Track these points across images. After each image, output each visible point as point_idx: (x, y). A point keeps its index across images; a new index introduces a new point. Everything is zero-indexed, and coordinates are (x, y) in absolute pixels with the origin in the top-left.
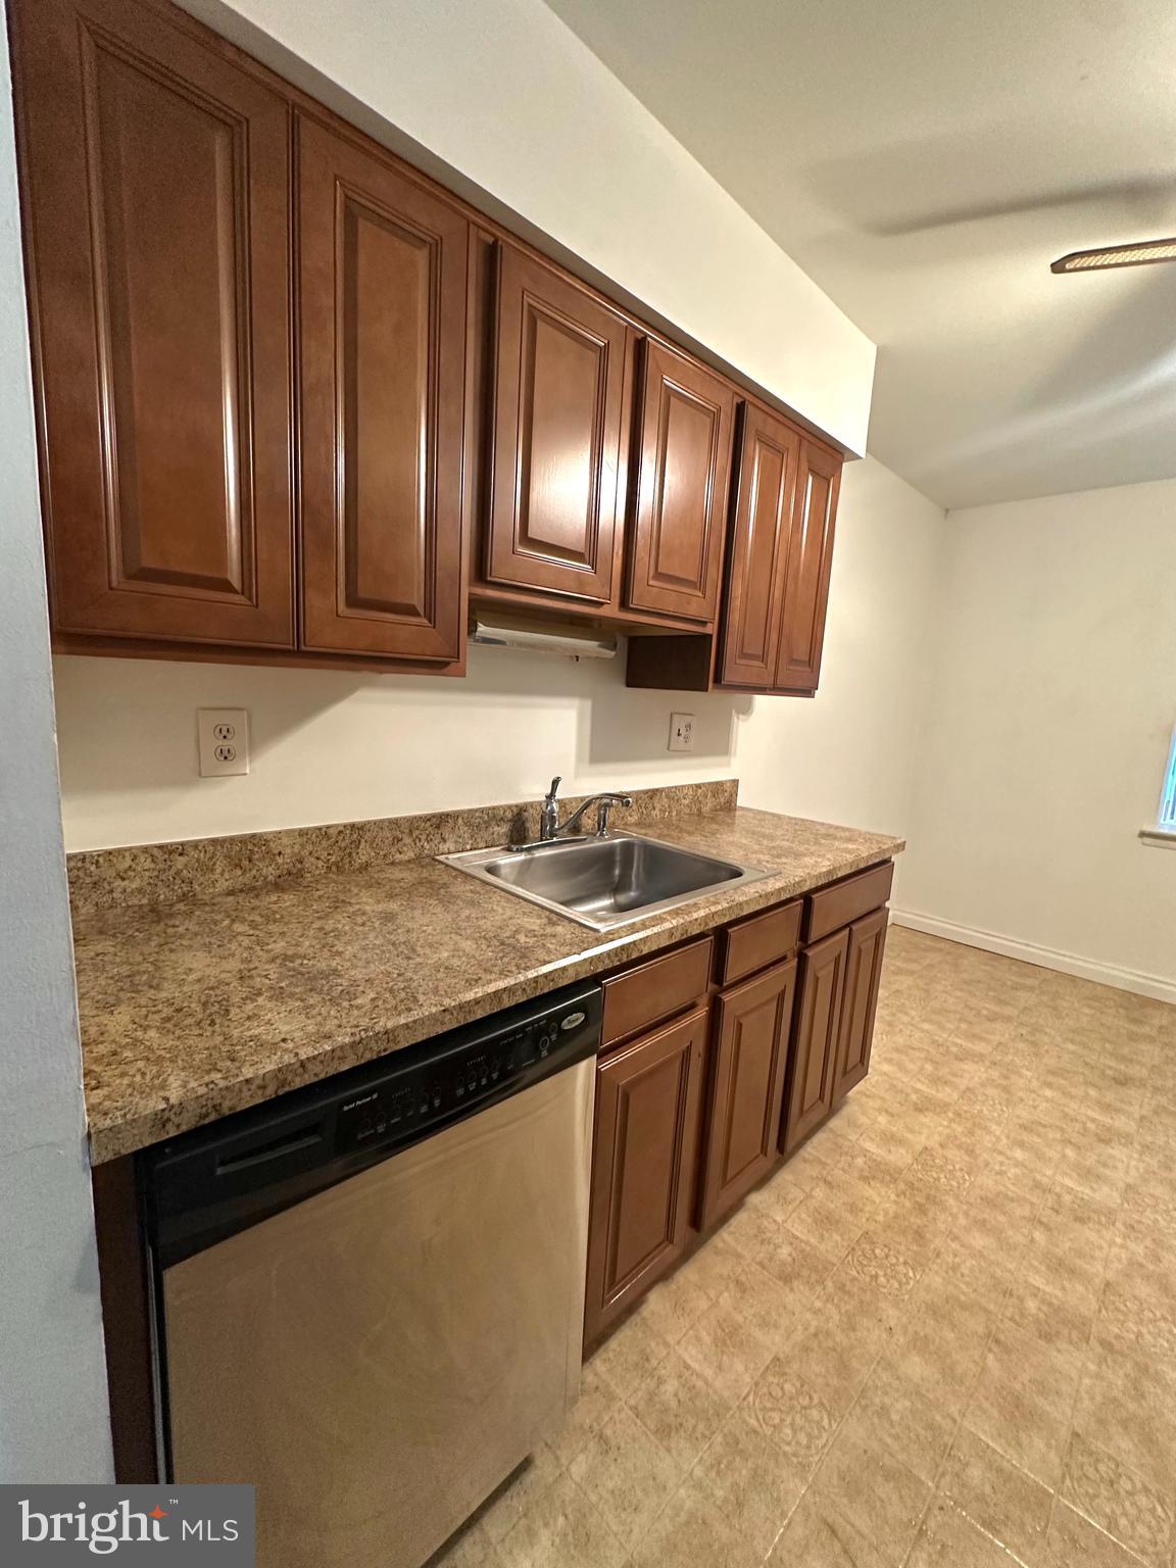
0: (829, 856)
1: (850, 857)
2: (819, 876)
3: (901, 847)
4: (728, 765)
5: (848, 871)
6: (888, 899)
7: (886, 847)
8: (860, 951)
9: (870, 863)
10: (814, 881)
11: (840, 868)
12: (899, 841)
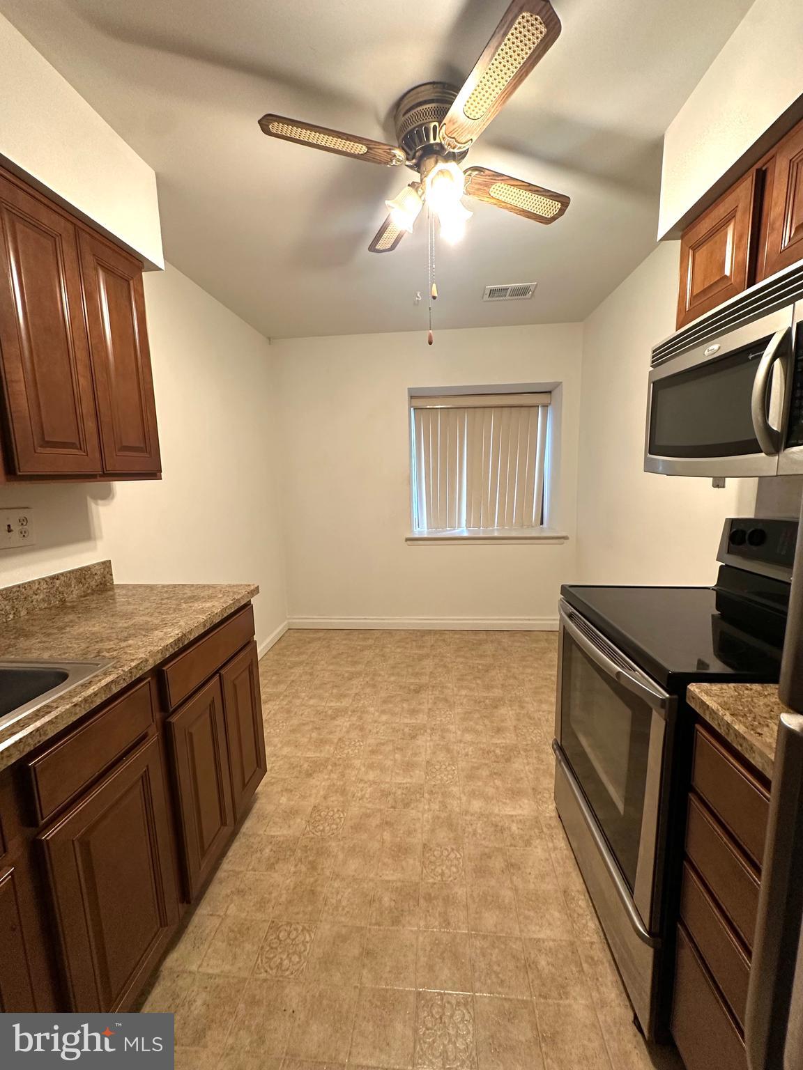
0: (182, 623)
1: (202, 618)
2: (166, 648)
3: (257, 590)
4: (95, 548)
5: (202, 631)
6: (254, 634)
7: (240, 596)
8: (235, 686)
9: (225, 615)
10: (160, 656)
11: (190, 632)
12: (252, 588)
